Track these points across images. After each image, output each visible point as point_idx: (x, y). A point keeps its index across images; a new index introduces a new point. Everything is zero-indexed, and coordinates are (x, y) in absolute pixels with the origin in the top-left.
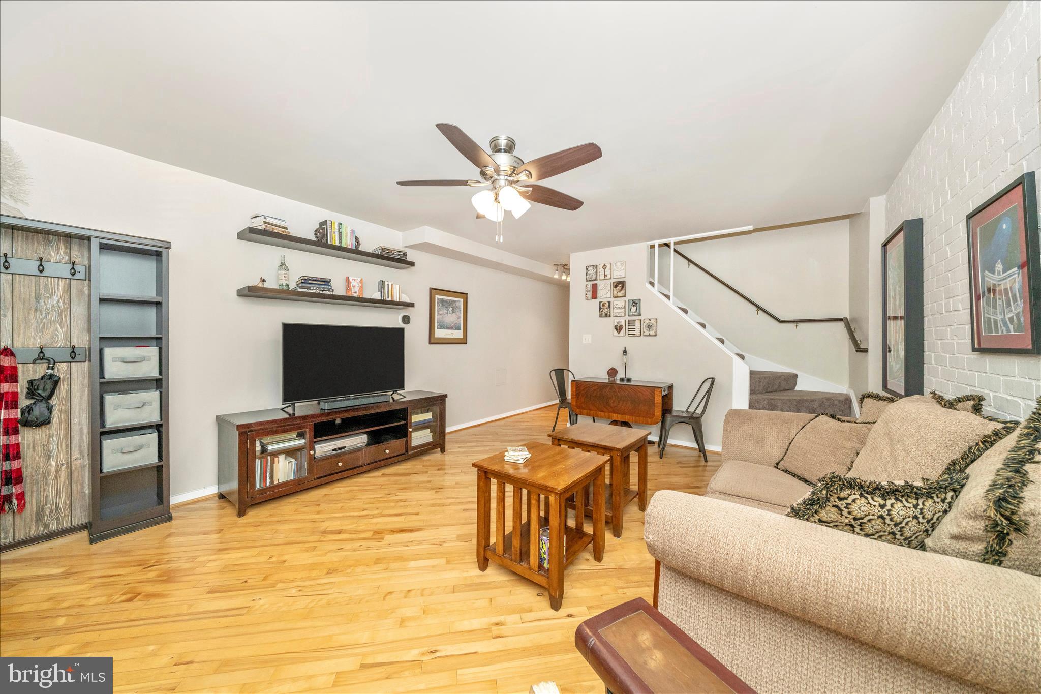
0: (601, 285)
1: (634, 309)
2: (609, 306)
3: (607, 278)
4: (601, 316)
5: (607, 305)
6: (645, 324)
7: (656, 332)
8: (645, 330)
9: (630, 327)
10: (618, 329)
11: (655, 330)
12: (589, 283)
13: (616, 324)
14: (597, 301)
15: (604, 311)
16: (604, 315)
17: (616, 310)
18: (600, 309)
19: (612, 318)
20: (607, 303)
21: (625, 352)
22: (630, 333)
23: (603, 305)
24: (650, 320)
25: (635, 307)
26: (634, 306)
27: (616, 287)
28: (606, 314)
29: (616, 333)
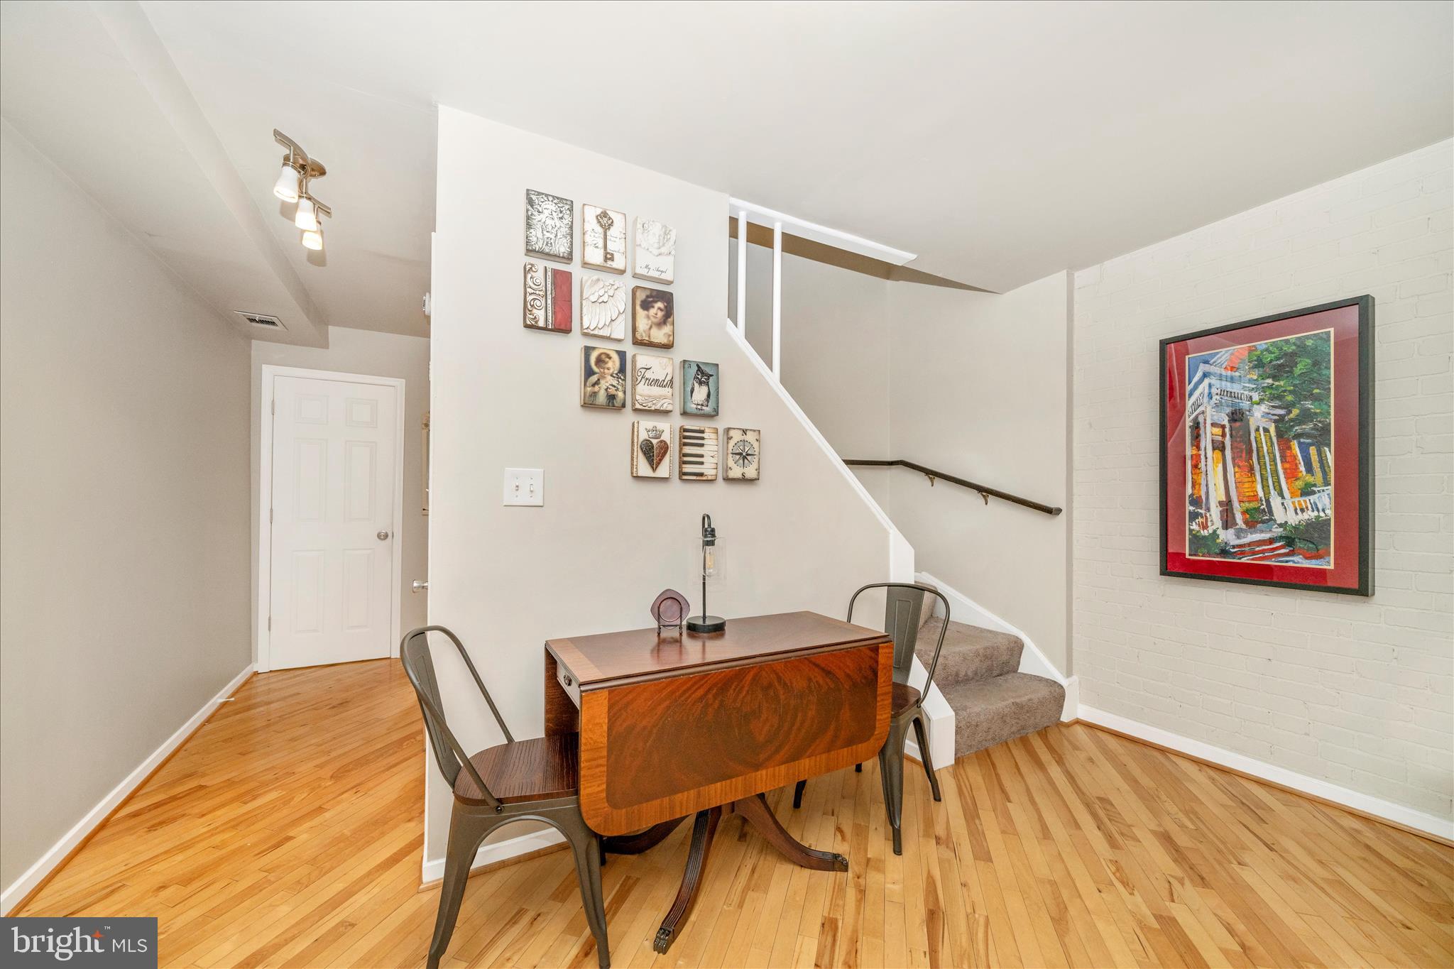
0: (585, 285)
1: (700, 393)
2: (622, 370)
3: (615, 265)
4: (589, 404)
5: (614, 364)
6: (732, 443)
7: (758, 470)
8: (731, 463)
9: (687, 450)
10: (653, 452)
11: (755, 465)
12: (540, 264)
13: (643, 436)
14: (571, 347)
15: (603, 384)
16: (602, 398)
17: (642, 389)
18: (589, 372)
19: (628, 417)
20: (615, 357)
21: (709, 536)
22: (688, 468)
23: (599, 361)
24: (745, 432)
25: (704, 389)
26: (701, 383)
27: (646, 305)
28: (611, 398)
29: (644, 469)
